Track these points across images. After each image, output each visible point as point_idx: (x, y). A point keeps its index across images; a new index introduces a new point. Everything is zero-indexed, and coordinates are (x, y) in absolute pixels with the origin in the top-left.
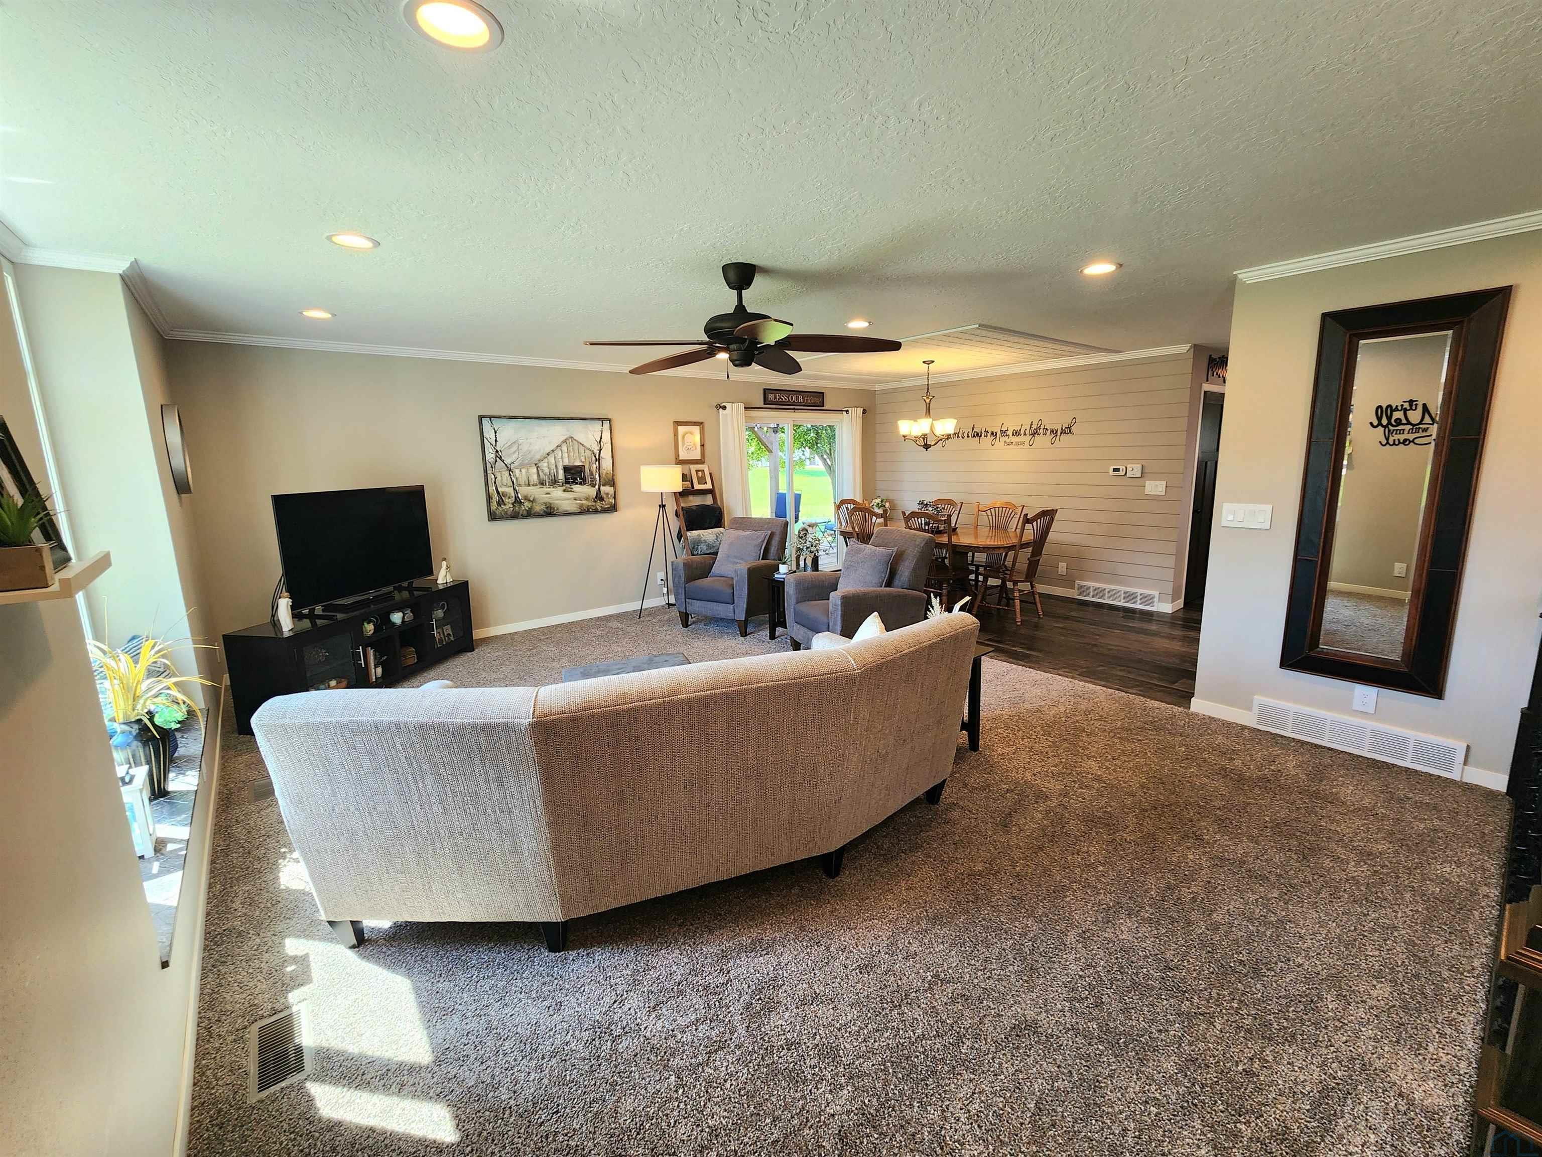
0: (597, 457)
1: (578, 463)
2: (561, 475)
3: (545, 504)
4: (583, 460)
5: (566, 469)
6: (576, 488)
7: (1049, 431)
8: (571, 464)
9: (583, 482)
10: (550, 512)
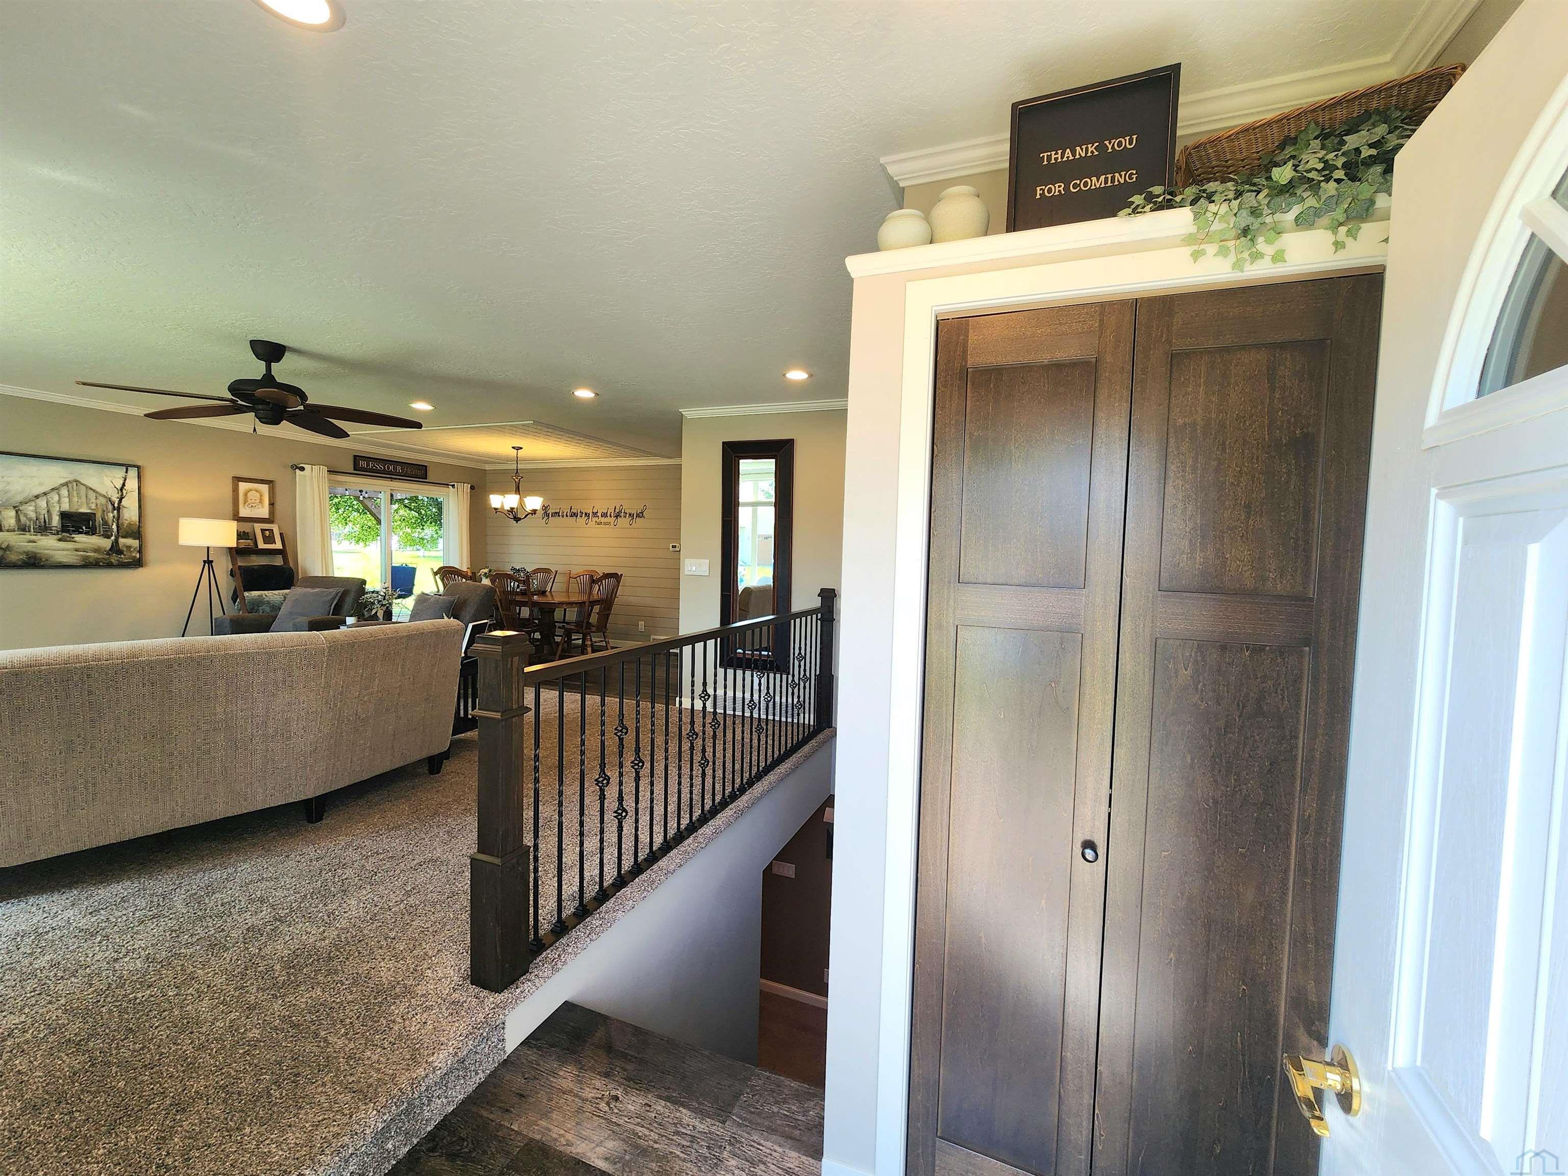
0: (116, 505)
1: (84, 510)
2: (56, 521)
3: (27, 553)
4: (93, 506)
5: (64, 515)
6: (79, 538)
7: (628, 515)
8: (73, 510)
9: (92, 531)
10: (33, 562)
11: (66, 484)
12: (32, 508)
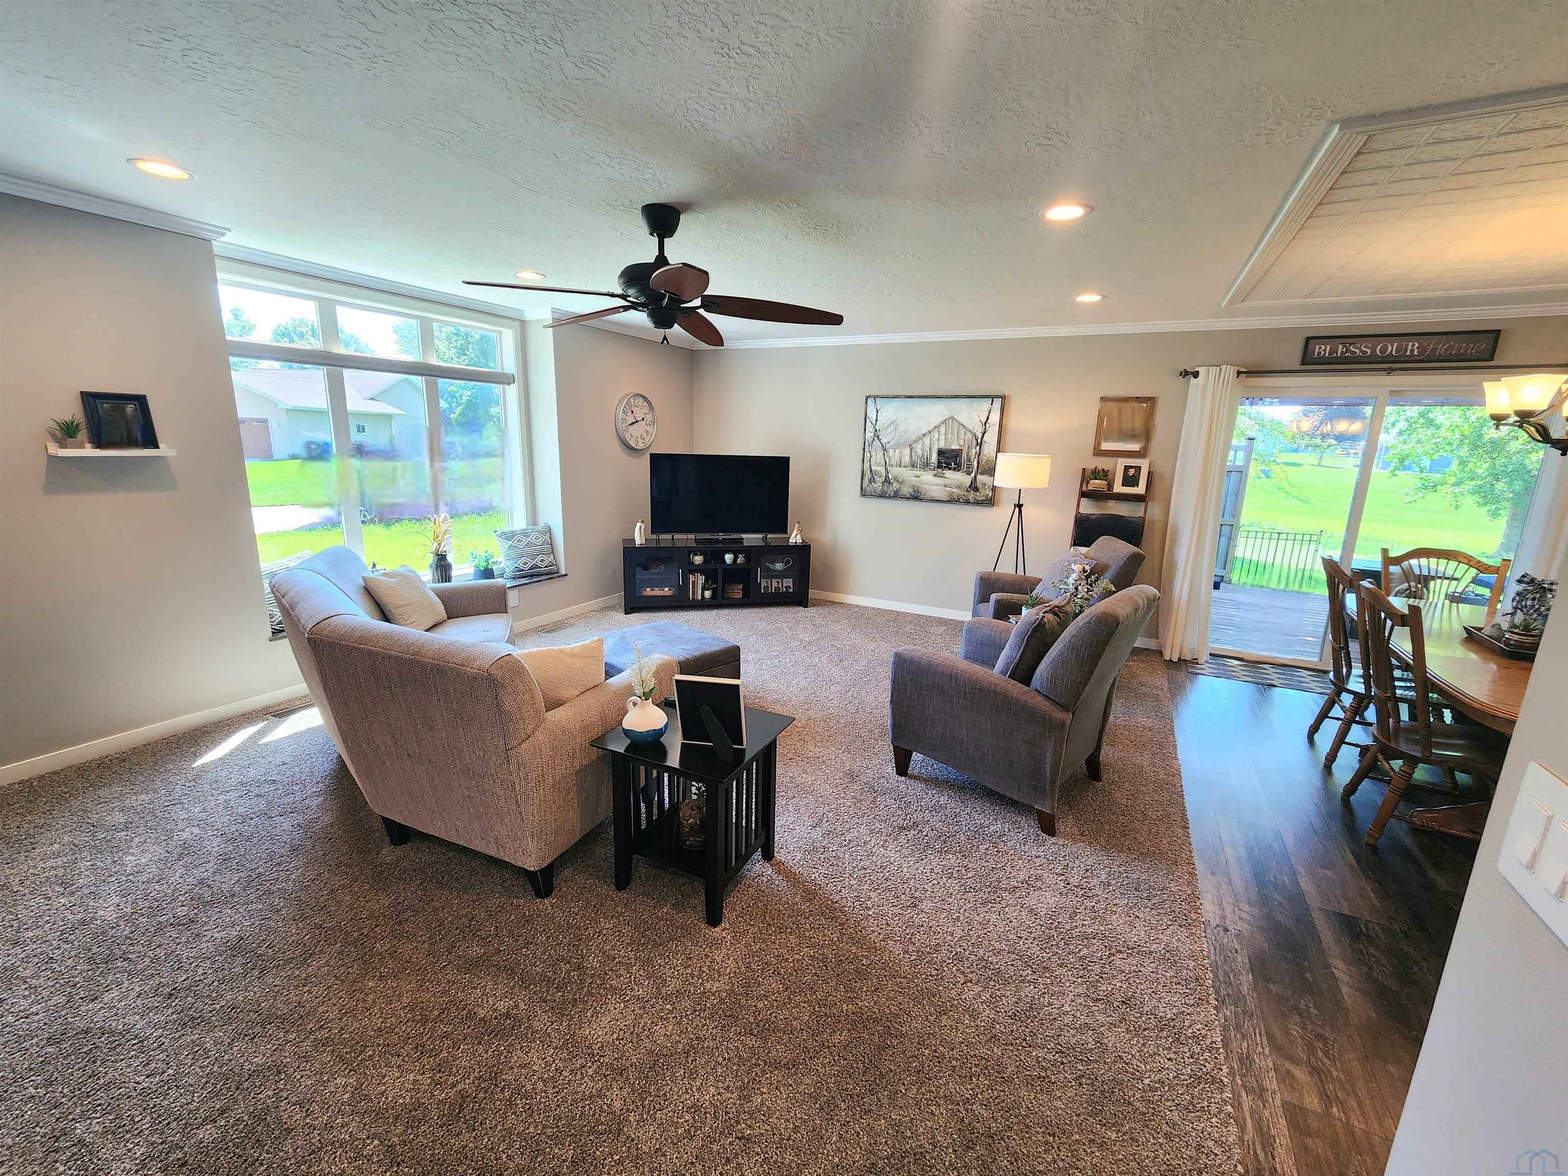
0: (979, 441)
1: (955, 447)
2: (934, 458)
3: (913, 487)
4: (962, 443)
5: (941, 453)
6: (949, 474)
8: (947, 447)
9: (958, 468)
11: (944, 422)
12: (920, 446)
